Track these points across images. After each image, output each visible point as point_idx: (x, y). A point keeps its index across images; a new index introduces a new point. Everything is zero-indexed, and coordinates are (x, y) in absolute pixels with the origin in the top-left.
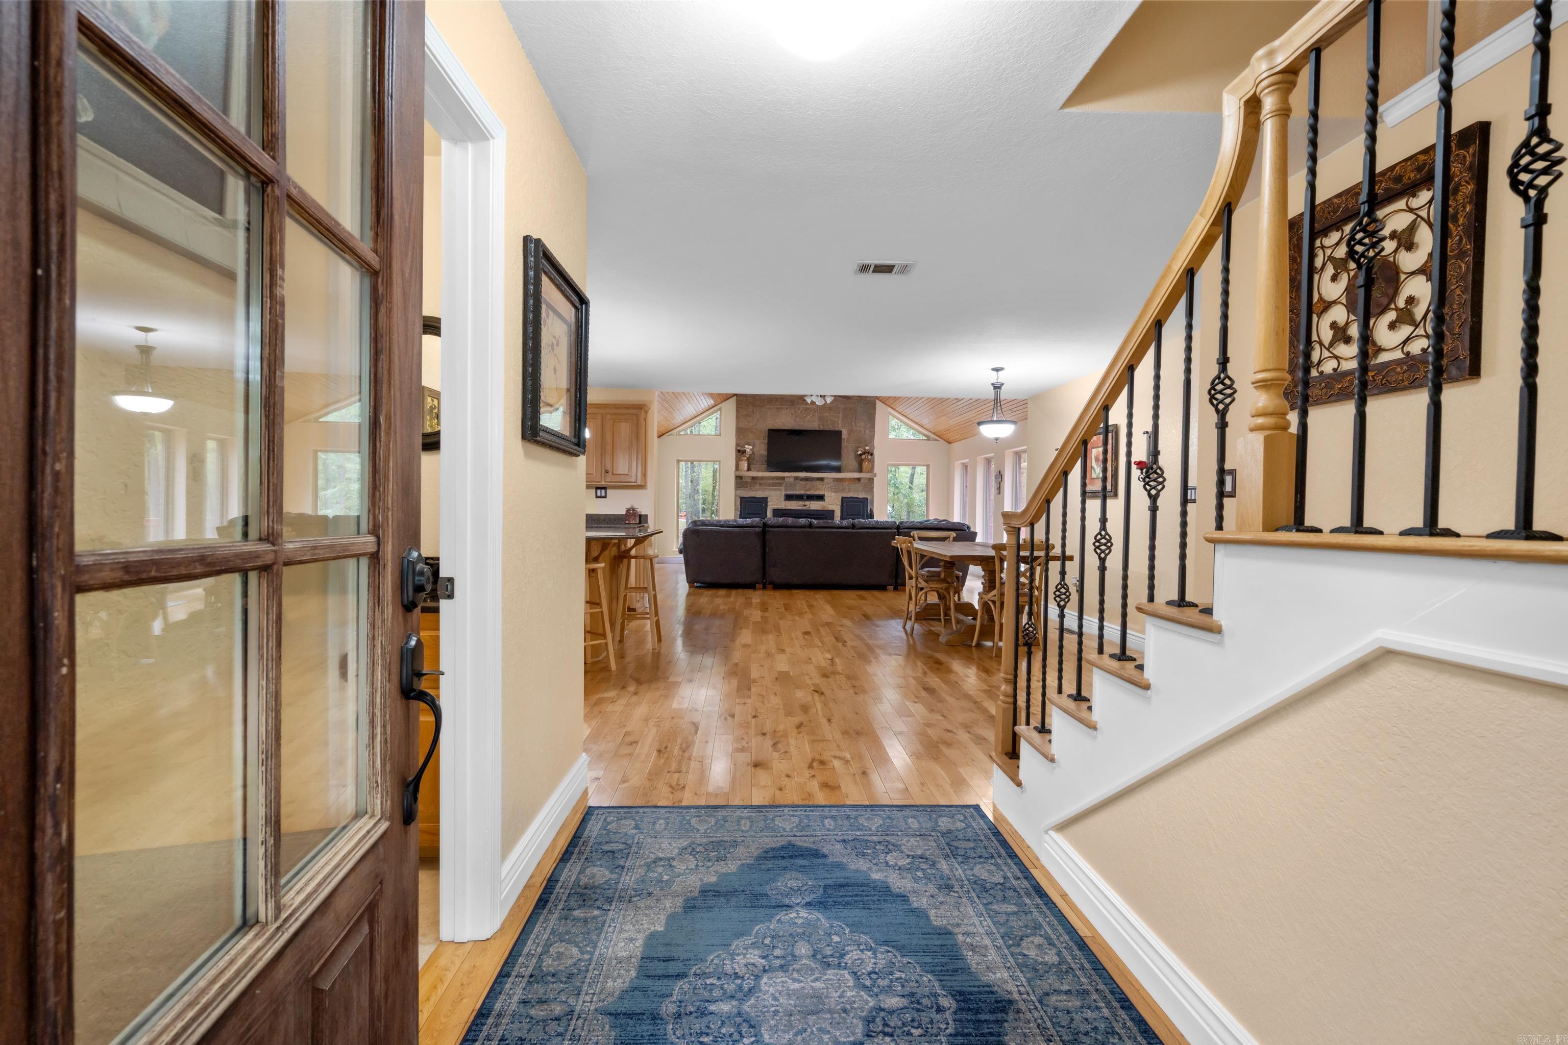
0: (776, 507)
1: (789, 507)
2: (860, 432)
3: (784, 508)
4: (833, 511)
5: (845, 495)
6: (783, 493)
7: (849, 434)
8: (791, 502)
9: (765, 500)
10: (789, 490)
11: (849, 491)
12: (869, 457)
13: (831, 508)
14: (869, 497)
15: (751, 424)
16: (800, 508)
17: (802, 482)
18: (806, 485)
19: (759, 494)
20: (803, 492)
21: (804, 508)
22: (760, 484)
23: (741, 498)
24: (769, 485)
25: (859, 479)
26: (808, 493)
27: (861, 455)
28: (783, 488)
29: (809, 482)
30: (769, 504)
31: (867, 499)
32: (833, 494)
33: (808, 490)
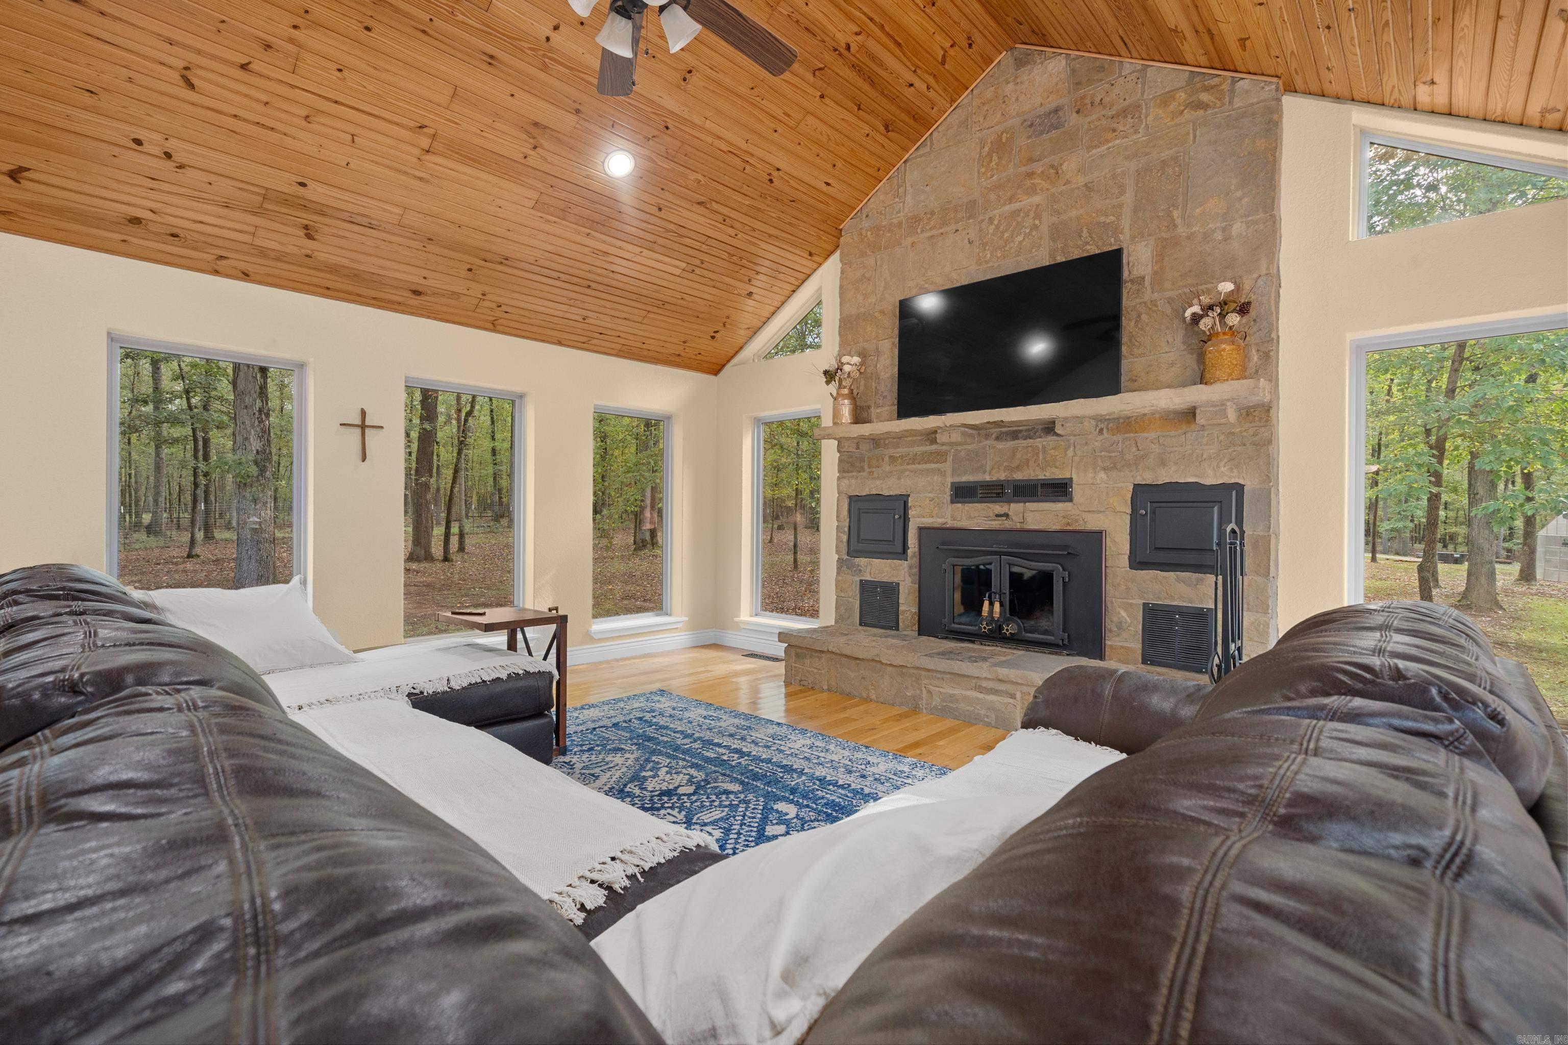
0: (928, 521)
1: (964, 523)
2: (1206, 236)
3: (950, 523)
4: (1098, 536)
5: (1147, 478)
6: (949, 480)
7: (1160, 257)
8: (968, 506)
9: (903, 501)
10: (965, 472)
11: (1163, 463)
12: (1233, 319)
13: (1092, 523)
14: (1250, 482)
15: (872, 299)
16: (996, 524)
17: (1000, 445)
18: (1014, 451)
19: (889, 487)
20: (1002, 476)
21: (1008, 524)
22: (893, 459)
23: (854, 500)
24: (914, 460)
25: (1190, 414)
26: (1018, 476)
27: (1196, 319)
28: (947, 466)
29: (1022, 443)
30: (911, 513)
31: (1239, 488)
32: (1102, 475)
33: (1018, 468)
